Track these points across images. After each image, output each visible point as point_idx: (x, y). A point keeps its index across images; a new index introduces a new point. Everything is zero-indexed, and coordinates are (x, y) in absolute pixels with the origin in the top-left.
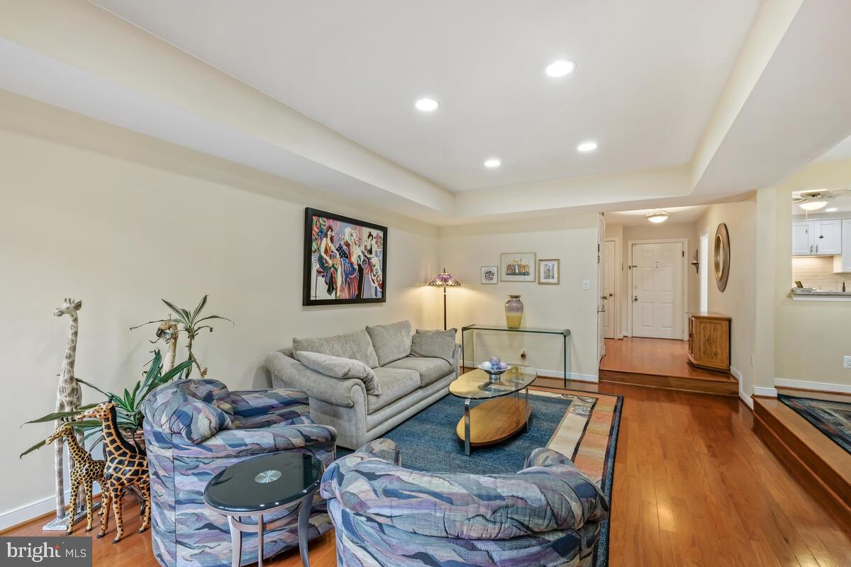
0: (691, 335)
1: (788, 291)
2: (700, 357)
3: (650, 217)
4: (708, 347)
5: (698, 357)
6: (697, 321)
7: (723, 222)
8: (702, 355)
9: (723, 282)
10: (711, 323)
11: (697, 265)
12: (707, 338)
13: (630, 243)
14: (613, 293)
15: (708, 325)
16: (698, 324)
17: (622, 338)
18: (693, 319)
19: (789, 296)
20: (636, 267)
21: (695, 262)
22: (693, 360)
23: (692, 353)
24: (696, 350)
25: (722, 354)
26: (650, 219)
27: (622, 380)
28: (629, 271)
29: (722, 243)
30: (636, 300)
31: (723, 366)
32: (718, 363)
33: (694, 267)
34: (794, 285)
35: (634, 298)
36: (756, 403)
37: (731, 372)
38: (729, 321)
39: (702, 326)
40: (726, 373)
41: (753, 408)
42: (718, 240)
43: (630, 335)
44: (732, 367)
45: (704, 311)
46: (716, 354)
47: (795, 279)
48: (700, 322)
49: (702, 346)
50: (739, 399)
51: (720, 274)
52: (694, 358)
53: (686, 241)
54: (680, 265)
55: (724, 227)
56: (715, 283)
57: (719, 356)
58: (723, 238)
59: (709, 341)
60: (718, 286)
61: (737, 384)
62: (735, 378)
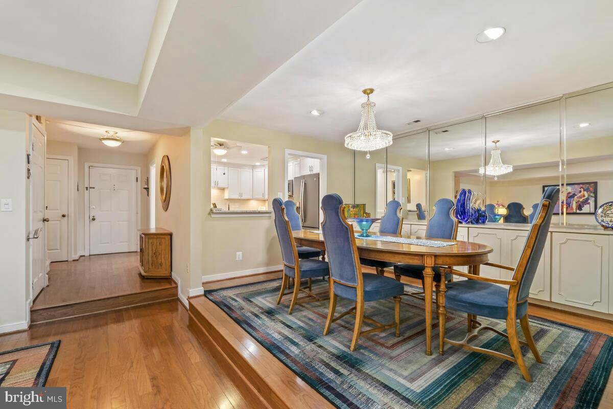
0: (141, 250)
1: (209, 210)
2: (149, 269)
3: (104, 139)
4: (155, 259)
5: (147, 269)
6: (147, 237)
7: (166, 154)
8: (150, 267)
9: (166, 203)
10: (157, 238)
11: (147, 189)
12: (154, 252)
13: (87, 165)
14: (66, 213)
15: (155, 241)
16: (147, 240)
17: (77, 258)
18: (143, 236)
19: (209, 214)
20: (94, 188)
21: (146, 186)
22: (143, 273)
23: (142, 266)
24: (145, 263)
25: (166, 264)
26: (105, 142)
27: (65, 314)
28: (86, 192)
29: (165, 172)
30: (94, 219)
31: (166, 274)
32: (162, 272)
33: (145, 191)
34: (212, 206)
35: (91, 218)
36: (190, 304)
37: (173, 277)
38: (171, 235)
39: (150, 241)
40: (169, 279)
41: (188, 308)
42: (162, 168)
43: (87, 254)
44: (173, 273)
45: (153, 229)
46: (161, 264)
47: (212, 202)
48: (148, 238)
49: (150, 259)
50: (178, 299)
51: (164, 197)
52: (144, 270)
53: (139, 169)
54: (135, 188)
55: (167, 158)
56: (160, 204)
57: (164, 266)
58: (166, 167)
59: (156, 254)
60: (163, 206)
61: (177, 287)
62: (175, 283)
